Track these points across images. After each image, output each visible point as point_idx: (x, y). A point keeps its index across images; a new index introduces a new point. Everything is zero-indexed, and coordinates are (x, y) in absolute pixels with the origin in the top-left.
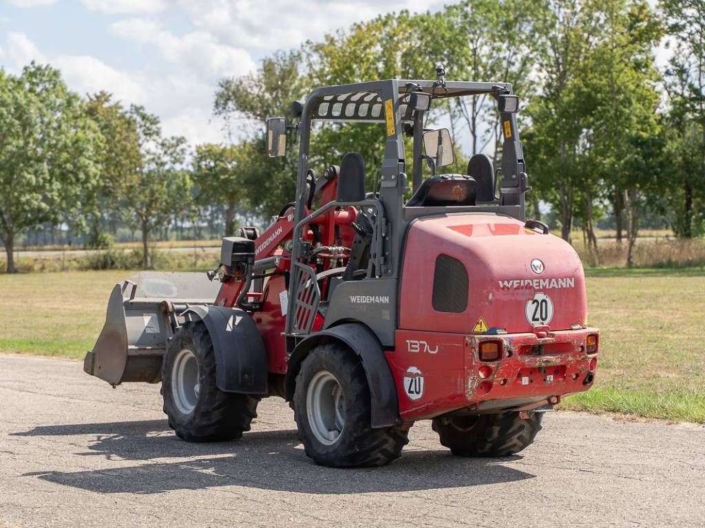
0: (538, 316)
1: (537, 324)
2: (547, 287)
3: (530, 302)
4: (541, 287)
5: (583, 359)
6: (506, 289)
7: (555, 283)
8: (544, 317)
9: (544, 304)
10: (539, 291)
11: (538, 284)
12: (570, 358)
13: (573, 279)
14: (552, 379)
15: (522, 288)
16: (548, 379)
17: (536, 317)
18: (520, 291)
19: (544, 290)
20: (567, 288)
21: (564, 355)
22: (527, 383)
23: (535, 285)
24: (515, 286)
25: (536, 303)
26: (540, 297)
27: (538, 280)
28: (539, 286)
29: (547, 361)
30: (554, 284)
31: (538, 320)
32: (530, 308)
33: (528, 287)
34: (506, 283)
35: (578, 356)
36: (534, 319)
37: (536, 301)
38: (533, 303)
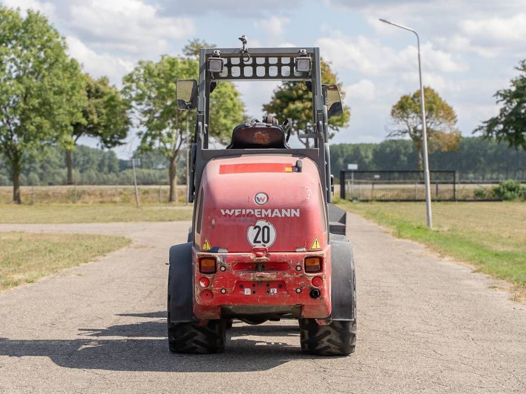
0: (260, 238)
1: (258, 246)
2: (270, 216)
3: (252, 227)
4: (263, 216)
5: (301, 276)
6: (227, 216)
7: (278, 212)
8: (266, 239)
9: (266, 230)
10: (261, 218)
11: (260, 213)
12: (287, 275)
13: (298, 210)
14: (276, 292)
15: (244, 216)
16: (272, 291)
17: (257, 240)
18: (242, 218)
19: (266, 218)
20: (293, 217)
21: (279, 273)
22: (249, 293)
23: (256, 214)
24: (237, 214)
25: (257, 229)
26: (261, 223)
27: (260, 210)
28: (261, 215)
29: (261, 277)
30: (276, 213)
31: (260, 242)
32: (252, 233)
33: (249, 215)
34: (227, 211)
35: (295, 274)
36: (255, 241)
37: (258, 227)
38: (255, 228)
